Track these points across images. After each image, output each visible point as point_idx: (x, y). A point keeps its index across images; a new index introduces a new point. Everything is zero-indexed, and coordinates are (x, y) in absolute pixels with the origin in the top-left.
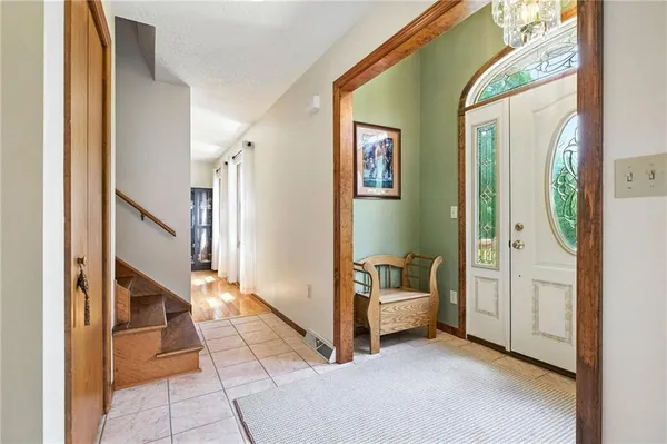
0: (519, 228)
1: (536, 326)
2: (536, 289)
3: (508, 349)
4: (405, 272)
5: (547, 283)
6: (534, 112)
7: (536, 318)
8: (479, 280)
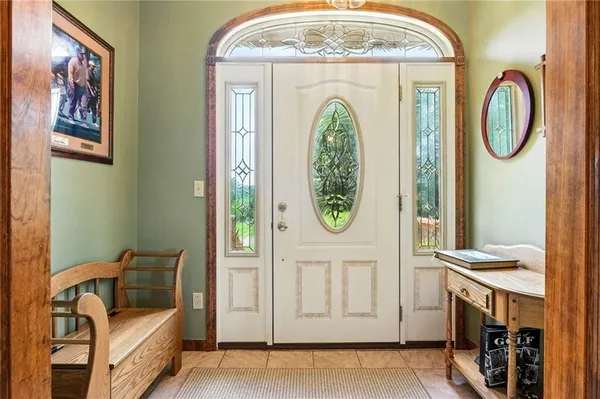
0: (282, 208)
1: (299, 309)
2: (299, 270)
3: (270, 343)
4: (120, 284)
5: (310, 262)
6: (298, 88)
7: (299, 301)
8: (233, 272)
